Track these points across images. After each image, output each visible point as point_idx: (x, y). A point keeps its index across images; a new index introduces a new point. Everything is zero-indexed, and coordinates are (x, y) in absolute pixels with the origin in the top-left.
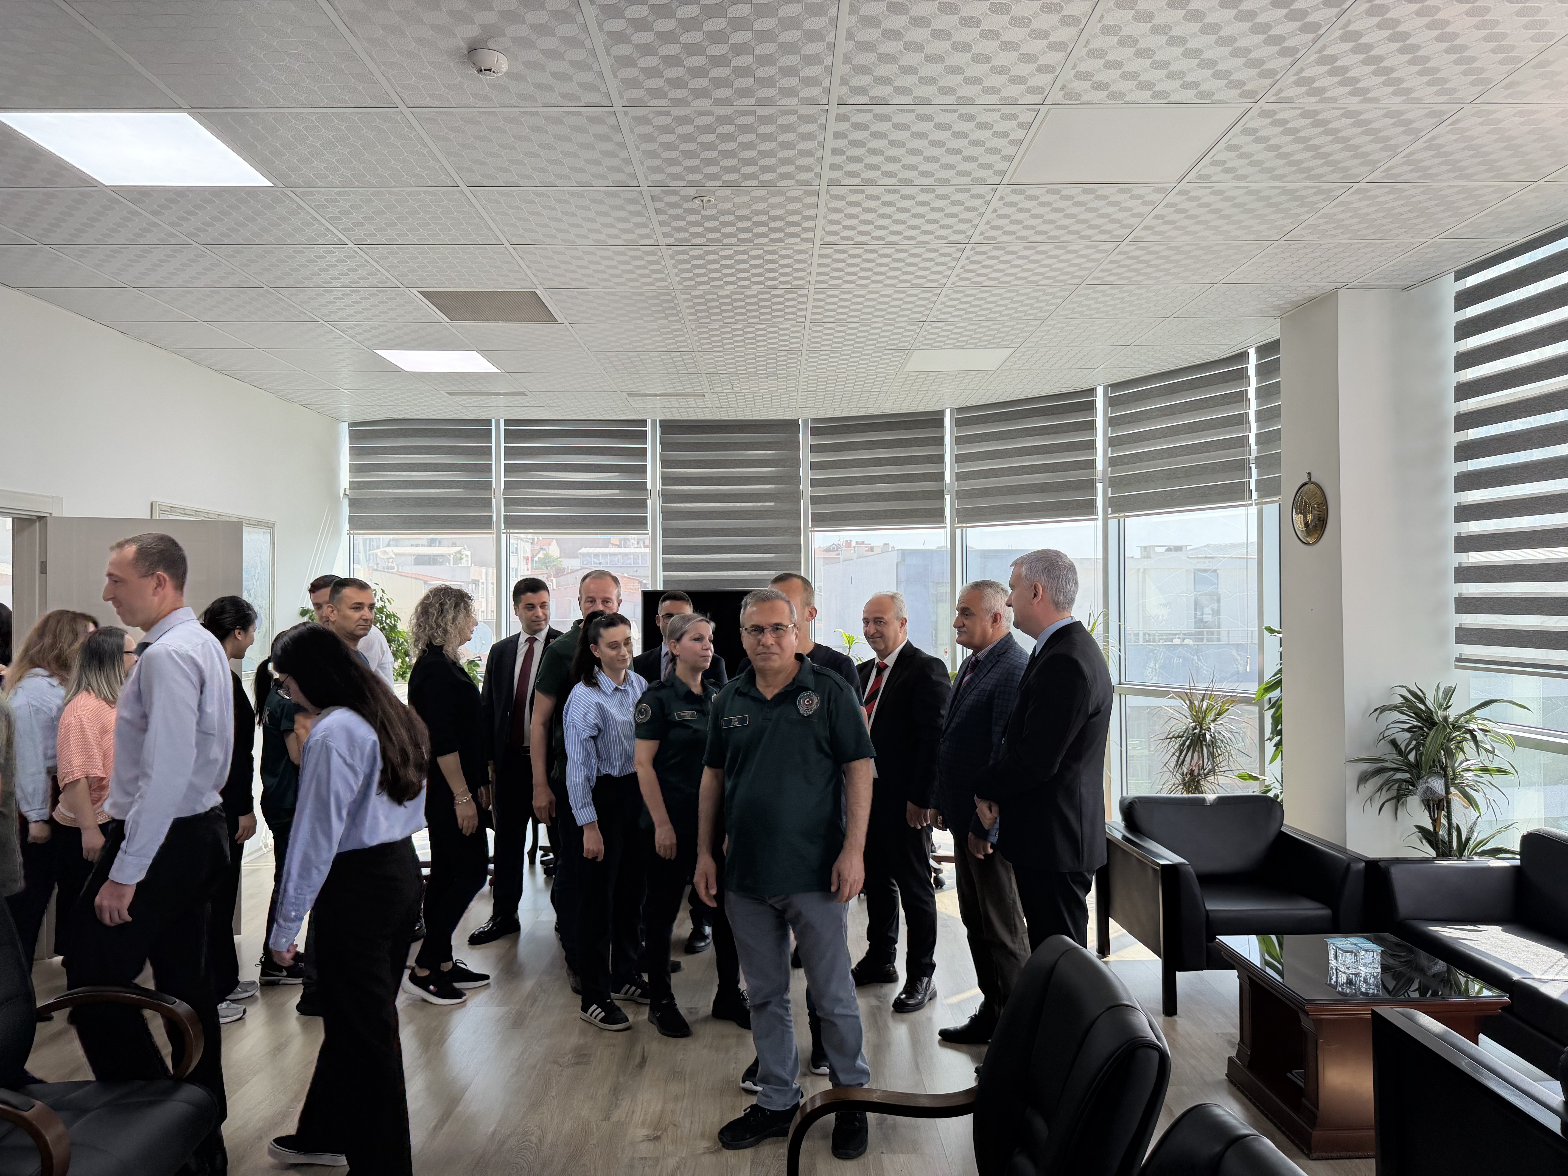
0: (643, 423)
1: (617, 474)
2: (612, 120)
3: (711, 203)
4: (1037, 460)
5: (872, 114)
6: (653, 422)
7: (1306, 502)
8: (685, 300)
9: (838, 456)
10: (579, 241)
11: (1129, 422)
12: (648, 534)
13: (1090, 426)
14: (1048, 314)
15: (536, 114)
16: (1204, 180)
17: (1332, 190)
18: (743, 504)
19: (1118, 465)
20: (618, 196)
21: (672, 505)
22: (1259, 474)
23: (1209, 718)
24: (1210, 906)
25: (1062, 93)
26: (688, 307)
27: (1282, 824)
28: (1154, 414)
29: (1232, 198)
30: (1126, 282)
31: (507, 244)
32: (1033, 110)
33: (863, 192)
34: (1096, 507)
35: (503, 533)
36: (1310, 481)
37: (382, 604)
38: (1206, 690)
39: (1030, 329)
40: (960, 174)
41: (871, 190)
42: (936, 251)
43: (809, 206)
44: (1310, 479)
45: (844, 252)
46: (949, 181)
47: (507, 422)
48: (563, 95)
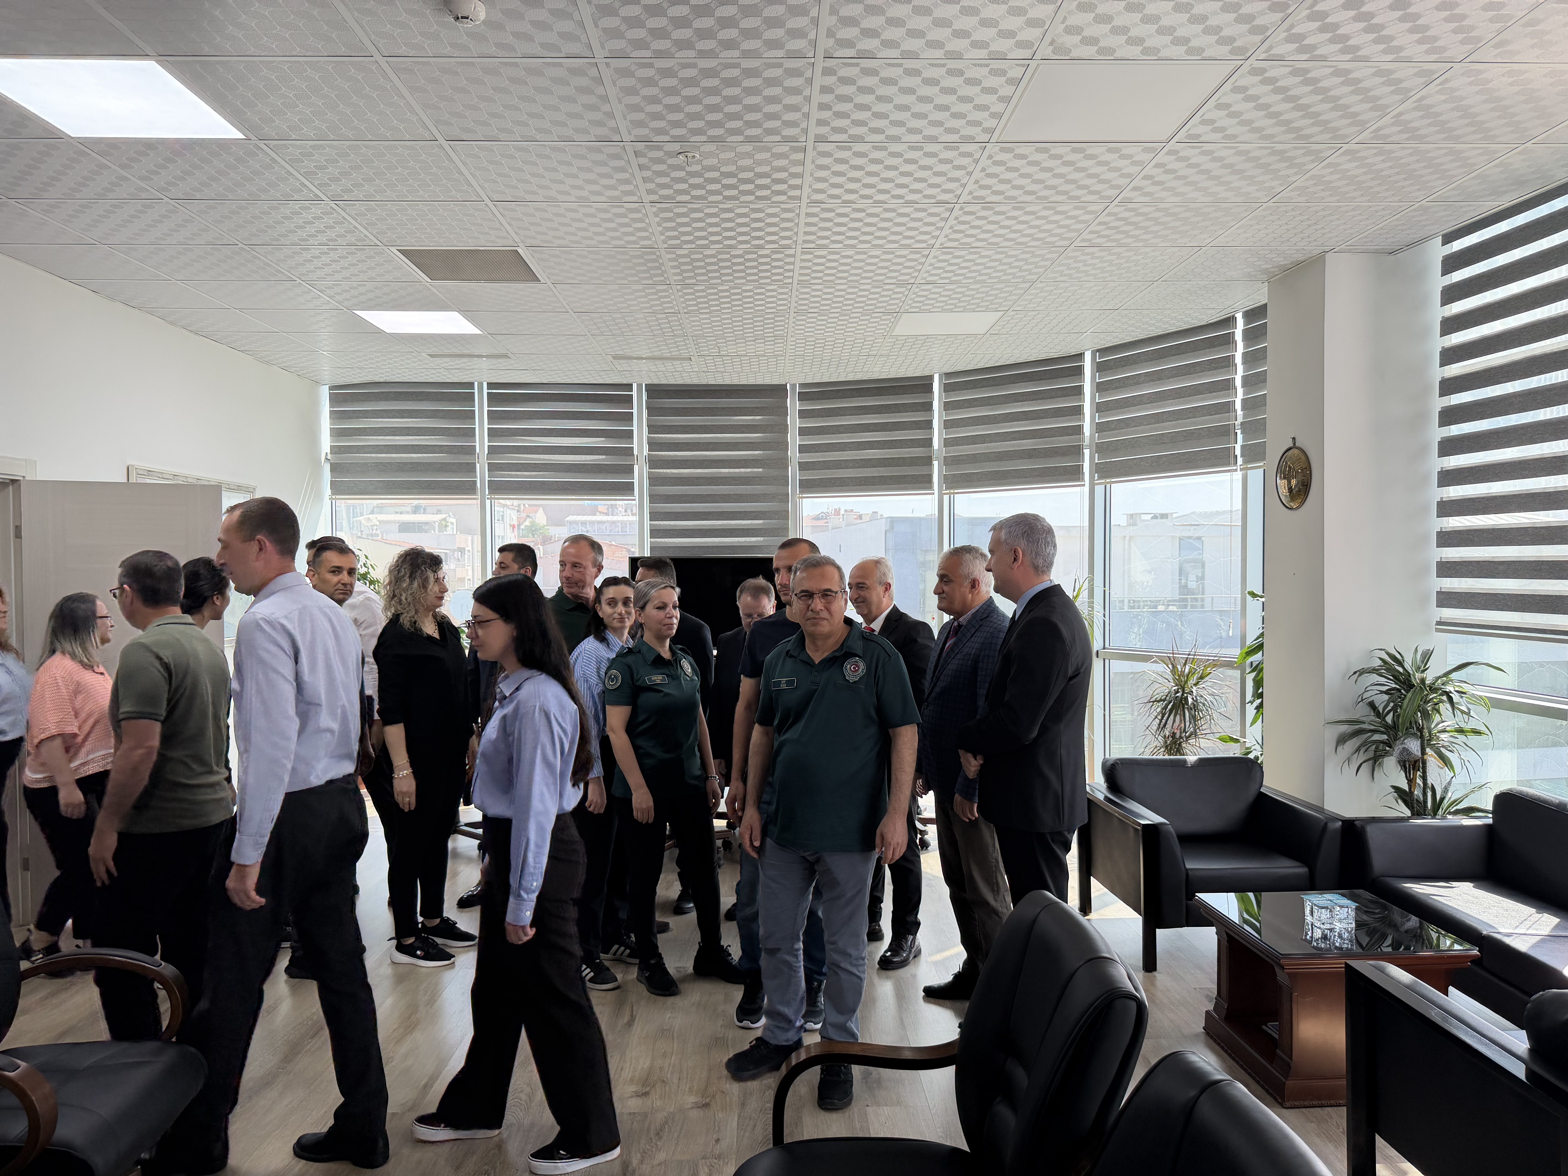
0: (629, 387)
1: (603, 439)
2: (593, 72)
3: (696, 159)
4: (1025, 426)
5: (859, 68)
6: (639, 386)
7: (1290, 467)
8: (670, 260)
9: (825, 421)
10: (561, 198)
11: (1116, 388)
12: (635, 500)
13: (1078, 391)
14: (1036, 277)
15: (516, 65)
16: (1194, 140)
17: (1321, 151)
18: (731, 470)
19: (1105, 431)
20: (601, 152)
21: (659, 470)
22: (1244, 440)
23: (1191, 682)
24: (1189, 865)
25: (1051, 48)
26: (673, 267)
27: (1261, 785)
28: (1141, 380)
29: (1221, 159)
30: (1114, 244)
31: (487, 201)
32: (1022, 65)
33: (850, 148)
34: (1083, 473)
35: (488, 499)
36: (1294, 446)
37: (366, 570)
38: (1189, 655)
39: (1019, 292)
40: (949, 131)
41: (858, 147)
42: (924, 210)
43: (795, 163)
44: (1294, 444)
45: (831, 210)
46: (937, 138)
47: (491, 385)
48: (543, 45)
